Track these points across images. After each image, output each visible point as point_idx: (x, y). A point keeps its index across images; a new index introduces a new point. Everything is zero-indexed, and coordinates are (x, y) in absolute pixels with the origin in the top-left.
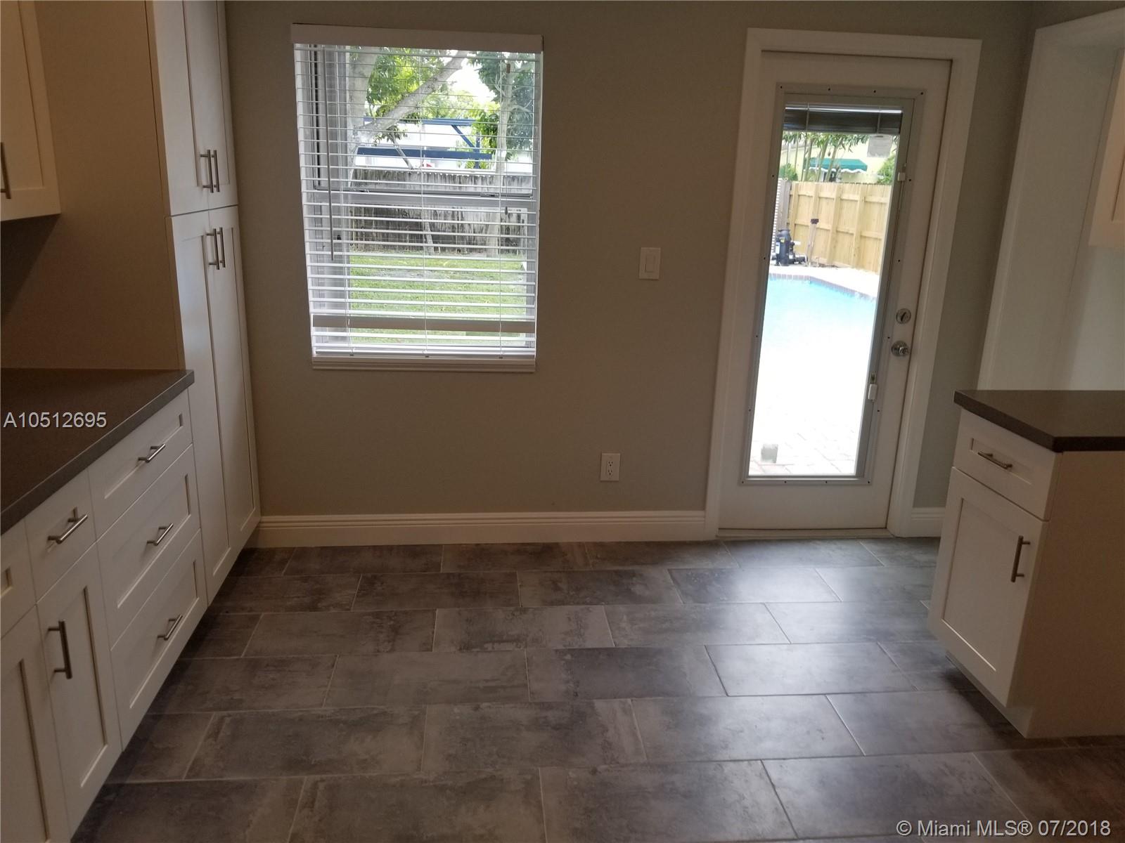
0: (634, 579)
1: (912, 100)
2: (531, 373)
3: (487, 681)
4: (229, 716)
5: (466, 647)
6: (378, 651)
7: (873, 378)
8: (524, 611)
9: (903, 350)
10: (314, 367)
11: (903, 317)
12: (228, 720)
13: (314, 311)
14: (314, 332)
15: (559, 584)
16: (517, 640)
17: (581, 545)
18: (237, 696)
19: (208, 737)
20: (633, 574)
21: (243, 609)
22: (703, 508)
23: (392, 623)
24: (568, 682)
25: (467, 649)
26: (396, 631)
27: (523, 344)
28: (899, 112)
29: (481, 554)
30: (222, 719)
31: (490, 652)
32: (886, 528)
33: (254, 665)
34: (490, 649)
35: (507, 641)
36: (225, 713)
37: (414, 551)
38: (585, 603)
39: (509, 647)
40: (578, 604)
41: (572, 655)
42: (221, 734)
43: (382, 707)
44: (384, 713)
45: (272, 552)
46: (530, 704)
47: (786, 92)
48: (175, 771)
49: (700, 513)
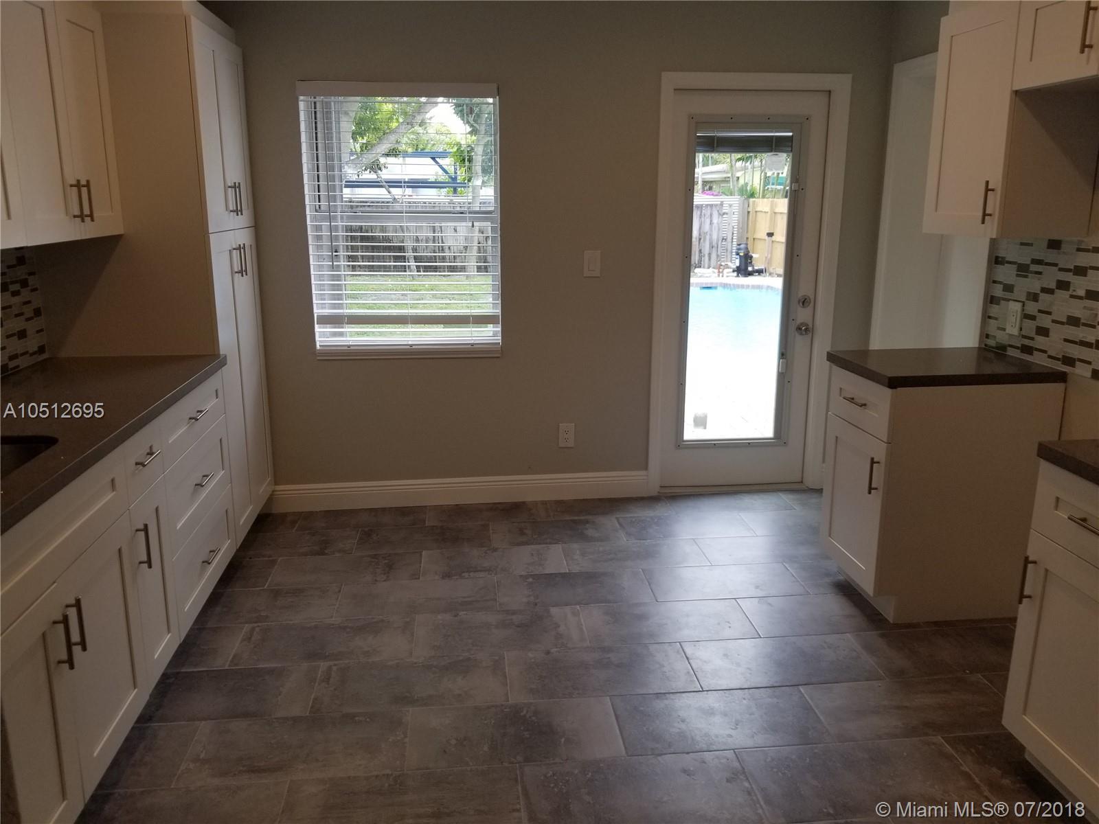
0: (587, 525)
1: (800, 124)
2: (498, 357)
3: (464, 597)
4: (258, 626)
5: (447, 576)
6: (376, 581)
7: (782, 355)
8: (495, 550)
9: (805, 330)
10: (318, 358)
11: (804, 302)
12: (257, 629)
13: (317, 311)
14: (318, 329)
15: (525, 531)
16: (489, 570)
17: (544, 503)
18: (263, 614)
19: (243, 640)
20: (587, 522)
21: (264, 556)
22: (646, 468)
23: (386, 561)
24: (529, 596)
25: (449, 577)
26: (390, 567)
27: (491, 335)
28: (791, 134)
29: (460, 511)
30: (253, 629)
31: (467, 578)
32: (802, 482)
33: (276, 593)
34: (467, 576)
35: (481, 571)
36: (256, 625)
37: (403, 511)
38: (546, 544)
39: (482, 574)
40: (540, 544)
41: (534, 579)
42: (253, 639)
43: (381, 617)
44: (382, 621)
45: (284, 515)
46: (499, 611)
47: (697, 122)
48: (221, 662)
49: (643, 473)
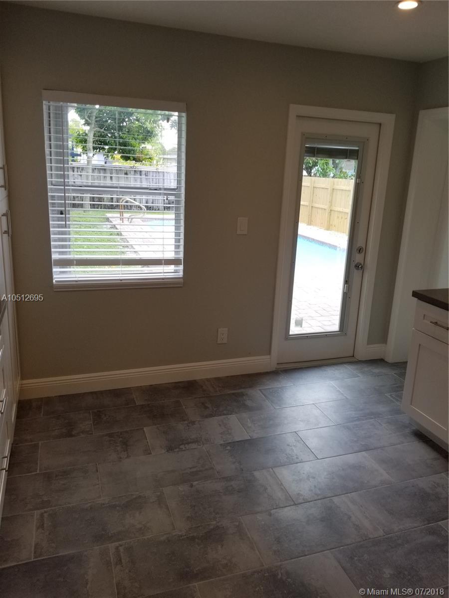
0: (244, 397)
1: (364, 142)
2: (181, 287)
3: (190, 468)
4: (45, 512)
5: (170, 449)
6: (121, 458)
7: (347, 281)
8: (193, 423)
9: (360, 267)
10: (55, 290)
11: (360, 250)
12: (46, 515)
13: (55, 256)
14: (55, 270)
15: (206, 405)
16: (196, 441)
17: (208, 380)
18: (45, 499)
19: (38, 528)
20: (242, 395)
22: (269, 353)
23: (121, 439)
25: (171, 450)
26: (126, 445)
28: (357, 148)
29: (154, 391)
30: (42, 515)
31: (184, 450)
32: (353, 356)
34: (184, 449)
35: (191, 443)
36: (43, 511)
37: (116, 393)
38: (224, 414)
39: (194, 446)
40: (220, 415)
41: (231, 447)
42: (45, 525)
43: (137, 493)
44: (140, 497)
46: (220, 479)
47: (306, 137)
48: (26, 555)
49: (268, 357)
